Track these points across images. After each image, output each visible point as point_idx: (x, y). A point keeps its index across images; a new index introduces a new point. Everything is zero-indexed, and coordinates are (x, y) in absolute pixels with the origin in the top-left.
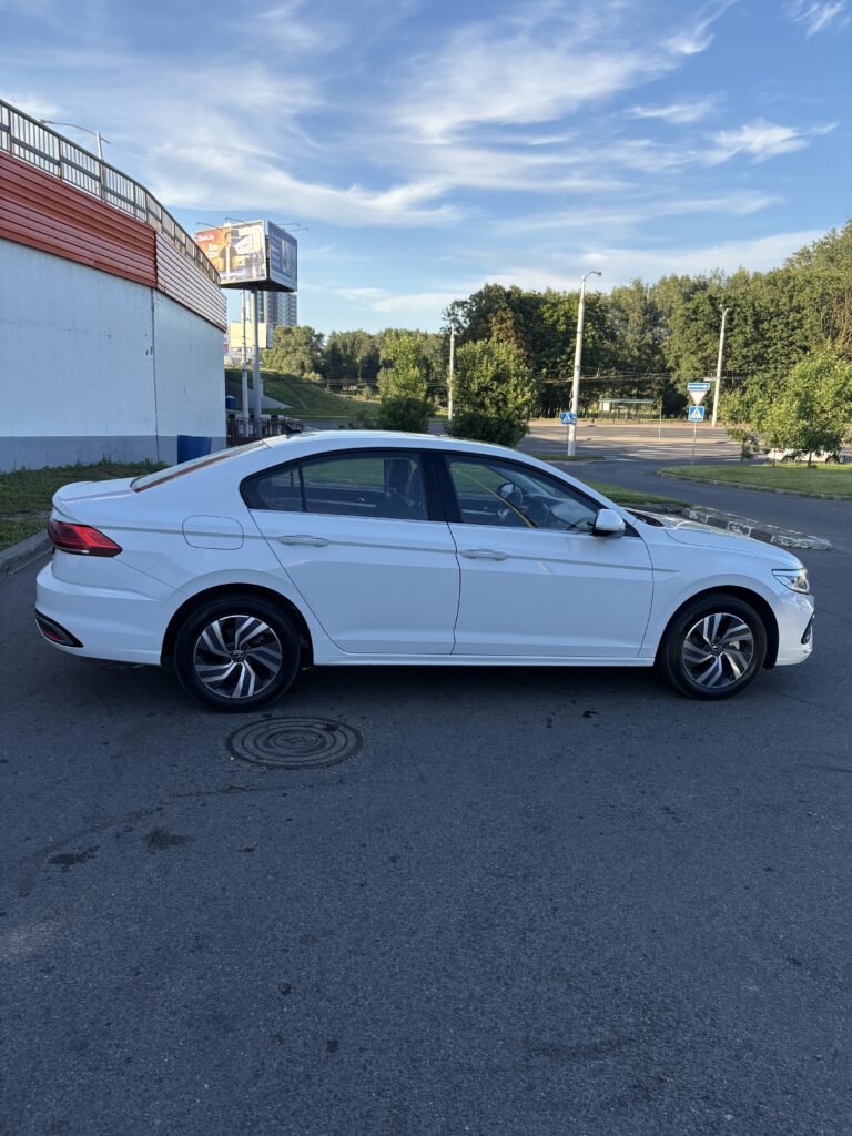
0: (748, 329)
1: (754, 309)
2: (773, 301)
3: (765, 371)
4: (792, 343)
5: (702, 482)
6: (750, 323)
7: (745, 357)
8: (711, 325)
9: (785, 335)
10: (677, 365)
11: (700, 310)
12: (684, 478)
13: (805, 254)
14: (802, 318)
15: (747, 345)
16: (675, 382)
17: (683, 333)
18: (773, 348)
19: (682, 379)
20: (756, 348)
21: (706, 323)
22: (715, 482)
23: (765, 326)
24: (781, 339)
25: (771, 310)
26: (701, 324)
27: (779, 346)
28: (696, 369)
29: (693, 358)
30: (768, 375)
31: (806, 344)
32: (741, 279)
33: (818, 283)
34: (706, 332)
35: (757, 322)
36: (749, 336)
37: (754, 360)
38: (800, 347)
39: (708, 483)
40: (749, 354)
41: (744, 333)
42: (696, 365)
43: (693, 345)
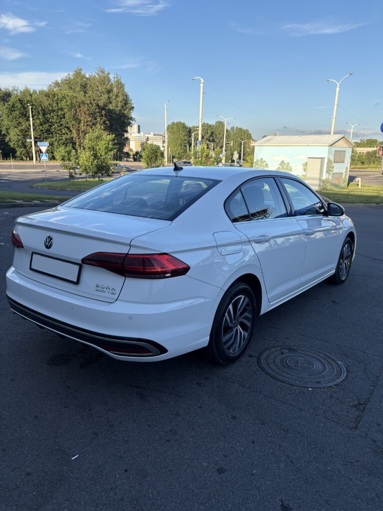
0: (40, 117)
1: (42, 108)
2: (50, 104)
3: (52, 138)
4: (61, 125)
5: (61, 190)
6: (41, 114)
7: (42, 130)
8: (22, 114)
9: (58, 121)
10: (8, 133)
11: (16, 105)
12: (51, 188)
13: (57, 84)
14: (64, 114)
15: (41, 125)
16: (8, 142)
17: (8, 117)
18: (54, 127)
19: (12, 140)
20: (46, 126)
21: (20, 113)
22: (69, 189)
23: (48, 116)
24: (56, 123)
25: (50, 109)
26: (17, 113)
27: (56, 126)
28: (18, 135)
29: (15, 130)
30: (53, 139)
31: (68, 126)
32: (26, 92)
33: (68, 98)
34: (20, 117)
35: (44, 114)
36: (42, 120)
37: (46, 132)
38: (65, 127)
39: (65, 190)
40: (43, 129)
41: (39, 119)
42: (18, 133)
43: (15, 123)
